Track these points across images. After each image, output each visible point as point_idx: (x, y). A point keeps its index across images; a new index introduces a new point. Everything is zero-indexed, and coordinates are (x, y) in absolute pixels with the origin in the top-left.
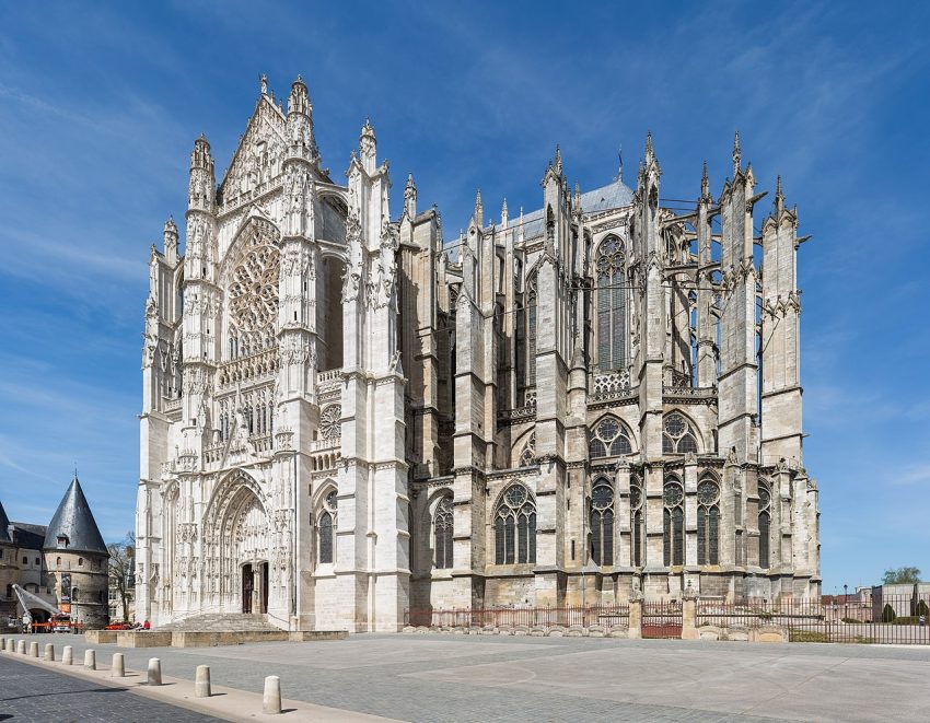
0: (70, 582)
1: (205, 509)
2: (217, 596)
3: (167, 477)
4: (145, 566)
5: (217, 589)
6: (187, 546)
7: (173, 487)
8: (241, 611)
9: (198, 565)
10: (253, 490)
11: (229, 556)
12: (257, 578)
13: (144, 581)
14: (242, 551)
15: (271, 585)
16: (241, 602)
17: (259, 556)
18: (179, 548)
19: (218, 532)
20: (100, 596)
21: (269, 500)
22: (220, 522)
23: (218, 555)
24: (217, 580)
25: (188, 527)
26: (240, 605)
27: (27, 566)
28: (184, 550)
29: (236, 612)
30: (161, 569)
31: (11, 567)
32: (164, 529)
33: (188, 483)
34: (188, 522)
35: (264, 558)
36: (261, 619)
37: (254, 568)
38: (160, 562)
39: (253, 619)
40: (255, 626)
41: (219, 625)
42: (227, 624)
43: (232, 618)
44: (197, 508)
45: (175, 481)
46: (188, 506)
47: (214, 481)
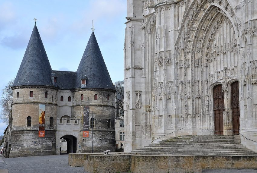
0: (88, 113)
1: (178, 34)
2: (190, 119)
3: (147, 12)
4: (131, 95)
5: (190, 112)
6: (163, 72)
7: (151, 20)
8: (212, 133)
9: (173, 89)
10: (221, 7)
11: (199, 78)
12: (227, 98)
13: (131, 108)
14: (212, 73)
15: (242, 104)
16: (213, 124)
17: (229, 75)
18: (156, 74)
19: (189, 56)
20: (109, 123)
21: (238, 14)
22: (190, 45)
23: (189, 78)
24: (190, 102)
25: (163, 53)
26: (212, 127)
27: (63, 103)
28: (160, 77)
29: (209, 134)
30: (143, 96)
31: (53, 104)
32: (145, 60)
33: (163, 12)
34: (163, 50)
35: (233, 76)
36: (233, 141)
37: (223, 88)
38: (143, 89)
39: (225, 140)
40: (227, 149)
41: (190, 147)
42: (198, 146)
43: (203, 140)
44: (171, 34)
45: (153, 14)
46: (163, 35)
47: (184, 7)
